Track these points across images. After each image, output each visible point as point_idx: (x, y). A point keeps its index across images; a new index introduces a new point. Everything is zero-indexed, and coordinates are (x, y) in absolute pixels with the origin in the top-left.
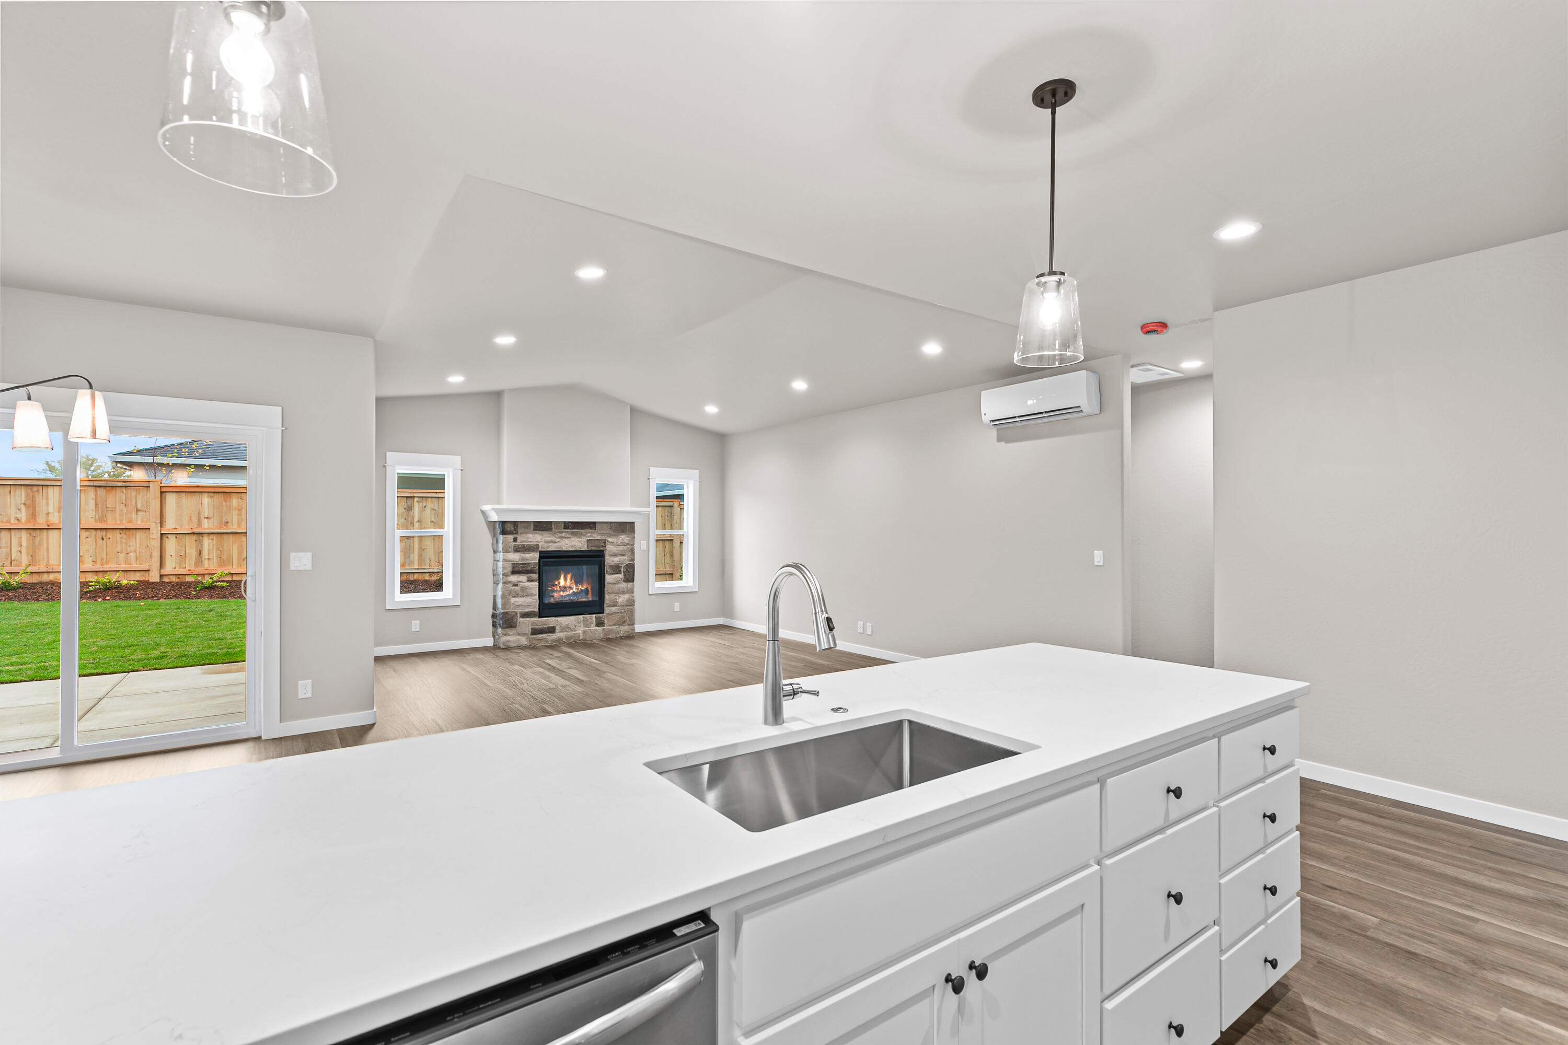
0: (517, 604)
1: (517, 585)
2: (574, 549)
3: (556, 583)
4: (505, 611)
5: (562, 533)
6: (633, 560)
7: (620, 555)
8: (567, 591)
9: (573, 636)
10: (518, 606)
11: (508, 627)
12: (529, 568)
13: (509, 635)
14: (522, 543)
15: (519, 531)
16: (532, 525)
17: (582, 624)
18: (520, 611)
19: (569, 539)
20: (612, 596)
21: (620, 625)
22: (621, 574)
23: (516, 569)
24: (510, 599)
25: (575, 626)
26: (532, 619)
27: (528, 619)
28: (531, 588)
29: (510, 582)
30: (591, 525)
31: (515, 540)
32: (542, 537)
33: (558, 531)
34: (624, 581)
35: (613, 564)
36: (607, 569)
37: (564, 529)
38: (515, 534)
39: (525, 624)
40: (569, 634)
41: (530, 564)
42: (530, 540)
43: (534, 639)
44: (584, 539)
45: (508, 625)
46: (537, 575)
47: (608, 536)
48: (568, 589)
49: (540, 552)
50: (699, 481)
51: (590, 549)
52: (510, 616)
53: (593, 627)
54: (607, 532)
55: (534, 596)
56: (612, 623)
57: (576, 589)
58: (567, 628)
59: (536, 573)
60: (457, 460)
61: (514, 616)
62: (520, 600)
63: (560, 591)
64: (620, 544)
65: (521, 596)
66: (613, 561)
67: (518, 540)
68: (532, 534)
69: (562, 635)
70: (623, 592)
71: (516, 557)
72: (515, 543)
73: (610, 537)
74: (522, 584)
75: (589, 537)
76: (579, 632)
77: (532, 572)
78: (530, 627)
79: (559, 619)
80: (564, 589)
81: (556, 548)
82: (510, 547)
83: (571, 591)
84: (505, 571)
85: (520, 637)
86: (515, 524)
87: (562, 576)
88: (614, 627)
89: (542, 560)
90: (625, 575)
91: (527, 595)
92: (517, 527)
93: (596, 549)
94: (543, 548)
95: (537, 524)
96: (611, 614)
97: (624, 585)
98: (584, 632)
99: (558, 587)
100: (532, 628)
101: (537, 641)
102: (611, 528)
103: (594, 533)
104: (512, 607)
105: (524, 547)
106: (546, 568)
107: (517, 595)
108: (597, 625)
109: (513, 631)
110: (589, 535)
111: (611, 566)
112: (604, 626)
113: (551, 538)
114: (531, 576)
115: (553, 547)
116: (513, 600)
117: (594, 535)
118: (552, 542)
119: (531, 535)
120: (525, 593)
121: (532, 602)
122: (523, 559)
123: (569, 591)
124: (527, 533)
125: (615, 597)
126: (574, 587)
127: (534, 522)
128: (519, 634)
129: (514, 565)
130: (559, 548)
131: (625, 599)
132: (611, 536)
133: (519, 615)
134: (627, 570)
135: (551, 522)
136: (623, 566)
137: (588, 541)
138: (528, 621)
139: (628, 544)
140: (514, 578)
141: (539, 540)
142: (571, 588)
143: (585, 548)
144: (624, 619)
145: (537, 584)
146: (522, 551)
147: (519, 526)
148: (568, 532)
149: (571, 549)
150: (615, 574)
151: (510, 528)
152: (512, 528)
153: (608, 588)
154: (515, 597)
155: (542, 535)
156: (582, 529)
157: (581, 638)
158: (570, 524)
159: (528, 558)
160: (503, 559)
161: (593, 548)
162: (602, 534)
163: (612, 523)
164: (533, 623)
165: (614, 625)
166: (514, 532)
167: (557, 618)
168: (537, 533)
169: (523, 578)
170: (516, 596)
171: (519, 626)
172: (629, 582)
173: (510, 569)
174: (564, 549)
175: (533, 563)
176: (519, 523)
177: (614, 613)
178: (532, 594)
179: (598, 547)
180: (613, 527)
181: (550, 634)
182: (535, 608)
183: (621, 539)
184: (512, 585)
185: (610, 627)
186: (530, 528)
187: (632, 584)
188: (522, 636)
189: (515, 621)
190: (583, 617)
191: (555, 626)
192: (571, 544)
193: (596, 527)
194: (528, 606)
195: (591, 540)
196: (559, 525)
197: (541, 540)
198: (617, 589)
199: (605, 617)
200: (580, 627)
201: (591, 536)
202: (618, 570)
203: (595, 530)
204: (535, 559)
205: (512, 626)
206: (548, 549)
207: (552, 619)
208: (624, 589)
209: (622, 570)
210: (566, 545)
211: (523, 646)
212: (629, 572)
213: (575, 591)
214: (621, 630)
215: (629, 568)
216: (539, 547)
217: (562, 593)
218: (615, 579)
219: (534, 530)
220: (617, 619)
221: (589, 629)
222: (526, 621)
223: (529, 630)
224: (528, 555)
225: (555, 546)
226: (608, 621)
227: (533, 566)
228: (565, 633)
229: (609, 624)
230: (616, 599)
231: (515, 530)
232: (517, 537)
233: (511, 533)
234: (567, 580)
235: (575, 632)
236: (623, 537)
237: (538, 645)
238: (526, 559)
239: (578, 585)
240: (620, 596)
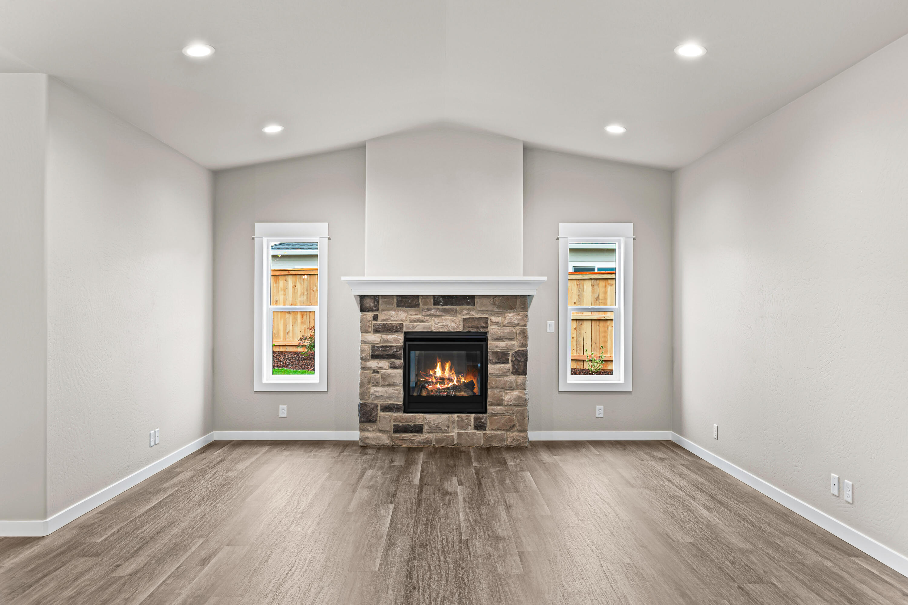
0: (377, 394)
1: (378, 372)
2: (445, 330)
3: (431, 373)
4: (364, 402)
5: (430, 309)
6: (526, 345)
7: (506, 339)
8: (445, 383)
9: (445, 439)
10: (378, 397)
11: (369, 422)
12: (391, 352)
13: (368, 430)
14: (383, 322)
15: (380, 307)
16: (395, 300)
17: (457, 425)
18: (380, 403)
19: (440, 318)
20: (496, 391)
21: (507, 430)
22: (508, 363)
23: (376, 353)
24: (369, 388)
25: (448, 427)
26: (395, 414)
27: (390, 414)
28: (393, 377)
29: (369, 368)
30: (469, 300)
31: (375, 318)
32: (406, 314)
33: (427, 307)
34: (512, 373)
35: (497, 350)
36: (491, 356)
37: (434, 304)
38: (375, 311)
39: (388, 419)
40: (441, 435)
41: (393, 348)
42: (392, 319)
43: (397, 438)
44: (459, 318)
45: (367, 418)
46: (402, 361)
48: (446, 381)
49: (406, 333)
50: (634, 239)
51: (467, 330)
52: (369, 409)
53: (471, 430)
54: (491, 308)
55: (398, 385)
56: (496, 427)
57: (456, 381)
58: (436, 428)
59: (400, 359)
60: (323, 227)
61: (374, 408)
62: (381, 390)
63: (436, 383)
64: (507, 325)
65: (383, 386)
66: (497, 347)
67: (378, 318)
68: (395, 311)
69: (431, 436)
70: (511, 387)
71: (375, 338)
72: (376, 322)
73: (493, 315)
74: (383, 371)
75: (465, 314)
76: (453, 434)
77: (395, 357)
78: (393, 423)
79: (428, 416)
80: (442, 380)
81: (424, 328)
82: (369, 327)
83: (451, 384)
84: (363, 355)
85: (380, 434)
86: (376, 298)
87: (439, 365)
88: (498, 432)
89: (408, 343)
90: (514, 366)
91: (389, 385)
92: (378, 302)
93: (475, 330)
94: (408, 328)
95: (401, 299)
96: (495, 415)
97: (511, 378)
98: (459, 435)
99: (433, 378)
100: (394, 425)
101: (401, 441)
102: (494, 304)
103: (472, 310)
104: (372, 397)
105: (386, 327)
106: (414, 353)
107: (378, 383)
108: (476, 428)
109: (374, 426)
110: (466, 312)
111: (497, 353)
112: (485, 430)
113: (418, 317)
114: (394, 362)
115: (420, 327)
116: (373, 390)
117: (472, 313)
118: (419, 321)
119: (394, 313)
120: (386, 381)
121: (396, 394)
122: (385, 341)
123: (448, 383)
124: (389, 310)
125: (501, 393)
126: (455, 379)
127: (398, 296)
128: (380, 431)
129: (374, 348)
130: (427, 328)
131: (514, 397)
132: (494, 313)
133: (379, 408)
134: (516, 359)
135: (418, 297)
136: (511, 353)
137: (464, 320)
138: (390, 416)
139: (518, 325)
140: (374, 364)
141: (404, 318)
142: (450, 380)
143: (461, 329)
144: (513, 423)
145: (401, 371)
146: (384, 332)
147: (381, 301)
148: (438, 308)
149: (442, 330)
150: (499, 363)
151: (370, 303)
152: (372, 304)
153: (492, 381)
154: (375, 386)
155: (408, 312)
156: (457, 305)
157: (455, 442)
158: (441, 299)
159: (389, 339)
160: (361, 340)
161: (471, 330)
162: (483, 312)
163: (495, 297)
164: (396, 419)
165: (499, 429)
166: (374, 309)
167: (426, 415)
168: (401, 310)
169: (384, 364)
170: (376, 384)
171: (379, 420)
172: (520, 375)
173: (370, 352)
174: (434, 329)
175: (396, 346)
176: (380, 297)
177: (497, 413)
178: (394, 383)
179: (477, 328)
180: (497, 303)
181: (416, 434)
182: (397, 400)
183: (508, 318)
184: (372, 372)
185: (493, 432)
186: (392, 304)
187: (522, 377)
188: (383, 434)
189: (374, 415)
190: (458, 416)
191: (423, 425)
192: (442, 324)
193: (474, 303)
194: (390, 398)
195: (469, 318)
196: (427, 300)
197: (406, 317)
198: (502, 383)
199: (486, 418)
200: (454, 428)
201: (468, 314)
202: (504, 359)
203: (474, 305)
204: (398, 342)
205: (371, 421)
206: (414, 329)
207: (419, 415)
208: (511, 383)
209: (510, 358)
210: (436, 326)
211: (384, 445)
212: (519, 361)
213: (457, 384)
214: (507, 437)
215: (519, 356)
216: (403, 327)
217: (438, 386)
218: (499, 369)
219: (398, 306)
220: (502, 421)
221: (466, 431)
222: (387, 415)
223: (390, 427)
224: (390, 337)
225: (423, 326)
226: (491, 423)
227: (395, 350)
228: (435, 434)
229: (492, 427)
230: (501, 396)
231: (375, 306)
232: (377, 315)
233: (370, 309)
234: (445, 369)
235: (447, 434)
236: (511, 315)
237: (402, 446)
238: (388, 341)
239: (460, 376)
240: (506, 393)
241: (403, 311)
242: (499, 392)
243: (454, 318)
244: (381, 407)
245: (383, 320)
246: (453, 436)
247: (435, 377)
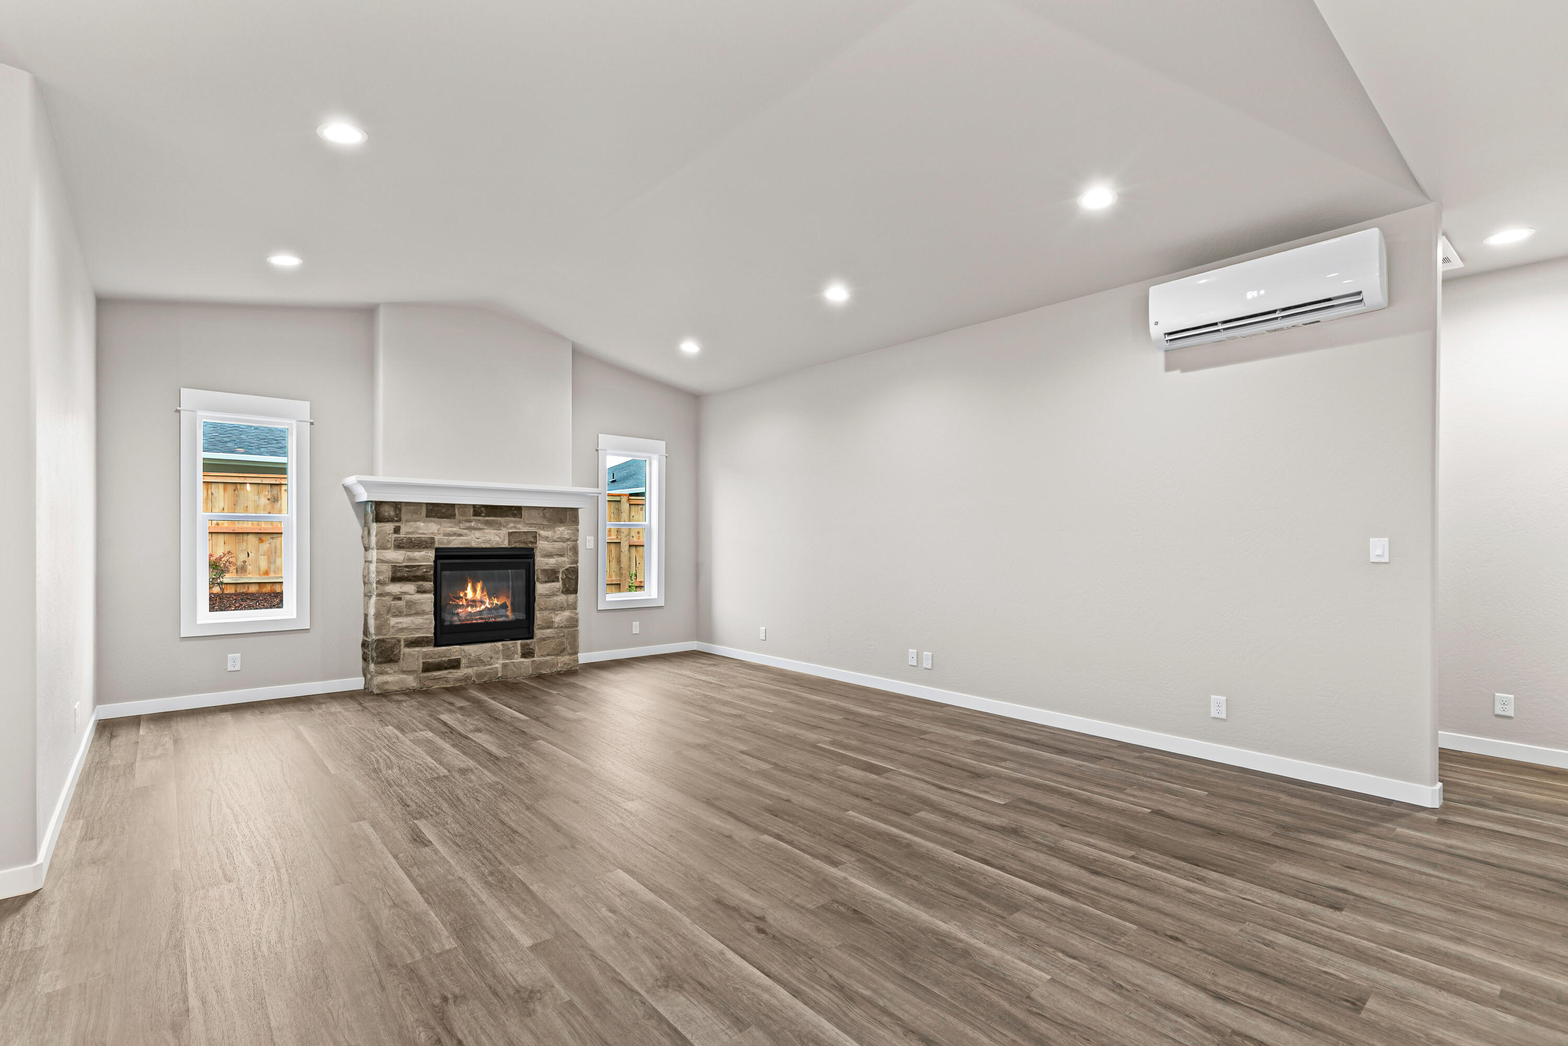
0: (400, 626)
1: (400, 599)
2: (488, 546)
3: (462, 595)
4: (380, 637)
5: (470, 521)
6: (576, 562)
7: (557, 555)
8: (476, 606)
9: (487, 673)
10: (402, 630)
11: (385, 662)
12: (419, 573)
13: (387, 673)
14: (408, 536)
15: (404, 517)
16: (424, 508)
17: (501, 655)
18: (404, 637)
19: (483, 531)
20: (546, 613)
21: (557, 655)
22: (558, 581)
23: (399, 574)
24: (388, 619)
25: (491, 658)
26: (425, 649)
27: (417, 649)
28: (422, 603)
29: (388, 594)
30: (515, 511)
31: (397, 530)
32: (439, 526)
33: (464, 518)
34: (562, 592)
35: (547, 567)
36: (538, 574)
37: (474, 515)
38: (397, 521)
39: (415, 656)
40: (483, 669)
41: (421, 567)
42: (420, 531)
43: (428, 678)
44: (504, 532)
45: (386, 658)
46: (432, 583)
47: (539, 528)
48: (478, 604)
49: (437, 550)
50: (666, 457)
51: (513, 546)
52: (389, 645)
53: (518, 659)
54: (539, 521)
55: (427, 614)
56: (545, 653)
57: (489, 604)
58: (479, 661)
59: (430, 581)
60: (303, 408)
61: (395, 644)
62: (405, 621)
63: (467, 606)
64: (557, 540)
65: (407, 615)
66: (547, 564)
67: (401, 531)
68: (424, 522)
69: (470, 671)
70: (562, 608)
71: (399, 556)
72: (397, 536)
73: (543, 529)
74: (408, 597)
75: (511, 528)
76: (497, 665)
77: (424, 578)
78: (421, 661)
79: (466, 648)
80: (473, 603)
81: (461, 544)
82: (388, 541)
83: (483, 607)
84: (381, 578)
85: (404, 676)
86: (397, 506)
87: (470, 585)
88: (548, 658)
89: (439, 562)
90: (564, 584)
91: (417, 614)
92: (400, 511)
93: (522, 546)
94: (441, 543)
95: (431, 507)
96: (544, 639)
97: (562, 598)
98: (504, 665)
99: (464, 600)
100: (423, 663)
101: (433, 681)
102: (544, 517)
103: (519, 523)
104: (392, 630)
105: (412, 542)
106: (446, 573)
107: (400, 612)
108: (524, 655)
109: (395, 667)
110: (512, 525)
111: (544, 571)
112: (534, 657)
113: (454, 529)
114: (422, 585)
115: (456, 543)
116: (393, 621)
117: (518, 526)
118: (455, 534)
119: (422, 524)
120: (412, 609)
121: (425, 624)
122: (410, 559)
123: (480, 606)
124: (416, 521)
125: (550, 615)
126: (487, 601)
127: (427, 504)
128: (404, 672)
129: (395, 568)
130: (465, 543)
131: (565, 618)
132: (544, 527)
133: (402, 643)
134: (567, 577)
135: (453, 506)
136: (561, 570)
137: (510, 534)
138: (418, 652)
139: (568, 540)
140: (395, 588)
141: (436, 531)
142: (482, 602)
143: (505, 544)
144: (563, 647)
145: (431, 596)
146: (409, 548)
147: (404, 510)
148: (479, 520)
149: (483, 546)
150: (549, 582)
151: (388, 512)
152: (392, 513)
153: (539, 602)
154: (396, 616)
155: (440, 524)
156: (501, 516)
157: (500, 675)
158: (483, 509)
159: (416, 557)
160: (377, 559)
161: (517, 545)
162: (531, 525)
163: (545, 508)
164: (425, 655)
165: (548, 655)
166: (396, 519)
167: (462, 647)
168: (431, 521)
169: (410, 587)
170: (399, 614)
171: (403, 659)
172: (571, 593)
173: (389, 574)
174: (474, 545)
175: (425, 565)
176: (403, 504)
177: (548, 637)
178: (423, 611)
179: (525, 543)
180: (547, 515)
181: (451, 671)
182: (427, 632)
183: (558, 532)
184: (392, 599)
185: (542, 658)
186: (421, 513)
187: (574, 595)
188: (407, 675)
189: (396, 652)
190: (502, 644)
191: (460, 659)
192: (484, 538)
193: (521, 515)
194: (417, 629)
195: (516, 532)
196: (466, 509)
197: (438, 530)
198: (552, 603)
199: (534, 644)
200: (498, 659)
201: (514, 527)
202: (554, 577)
203: (521, 518)
204: (428, 560)
205: (393, 660)
206: (449, 544)
207: (455, 648)
208: (562, 603)
209: (560, 576)
210: (477, 540)
211: (409, 689)
212: (570, 579)
213: (489, 606)
214: (558, 662)
215: (570, 574)
216: (434, 542)
217: (469, 609)
218: (550, 589)
219: (427, 516)
220: (552, 646)
221: (512, 661)
222: (414, 651)
223: (419, 665)
224: (417, 554)
225: (460, 541)
226: (539, 649)
227: (425, 570)
228: (475, 668)
229: (541, 653)
230: (551, 618)
231: (397, 515)
232: (400, 526)
233: (390, 519)
234: (476, 591)
235: (490, 667)
236: (562, 529)
237: (434, 688)
238: (415, 560)
239: (493, 598)
240: (557, 614)
241: (435, 522)
242: (549, 614)
243: (499, 532)
244: (405, 642)
245: (408, 533)
246: (496, 668)
247: (466, 600)
